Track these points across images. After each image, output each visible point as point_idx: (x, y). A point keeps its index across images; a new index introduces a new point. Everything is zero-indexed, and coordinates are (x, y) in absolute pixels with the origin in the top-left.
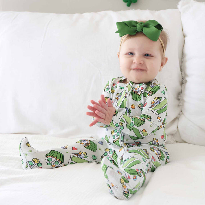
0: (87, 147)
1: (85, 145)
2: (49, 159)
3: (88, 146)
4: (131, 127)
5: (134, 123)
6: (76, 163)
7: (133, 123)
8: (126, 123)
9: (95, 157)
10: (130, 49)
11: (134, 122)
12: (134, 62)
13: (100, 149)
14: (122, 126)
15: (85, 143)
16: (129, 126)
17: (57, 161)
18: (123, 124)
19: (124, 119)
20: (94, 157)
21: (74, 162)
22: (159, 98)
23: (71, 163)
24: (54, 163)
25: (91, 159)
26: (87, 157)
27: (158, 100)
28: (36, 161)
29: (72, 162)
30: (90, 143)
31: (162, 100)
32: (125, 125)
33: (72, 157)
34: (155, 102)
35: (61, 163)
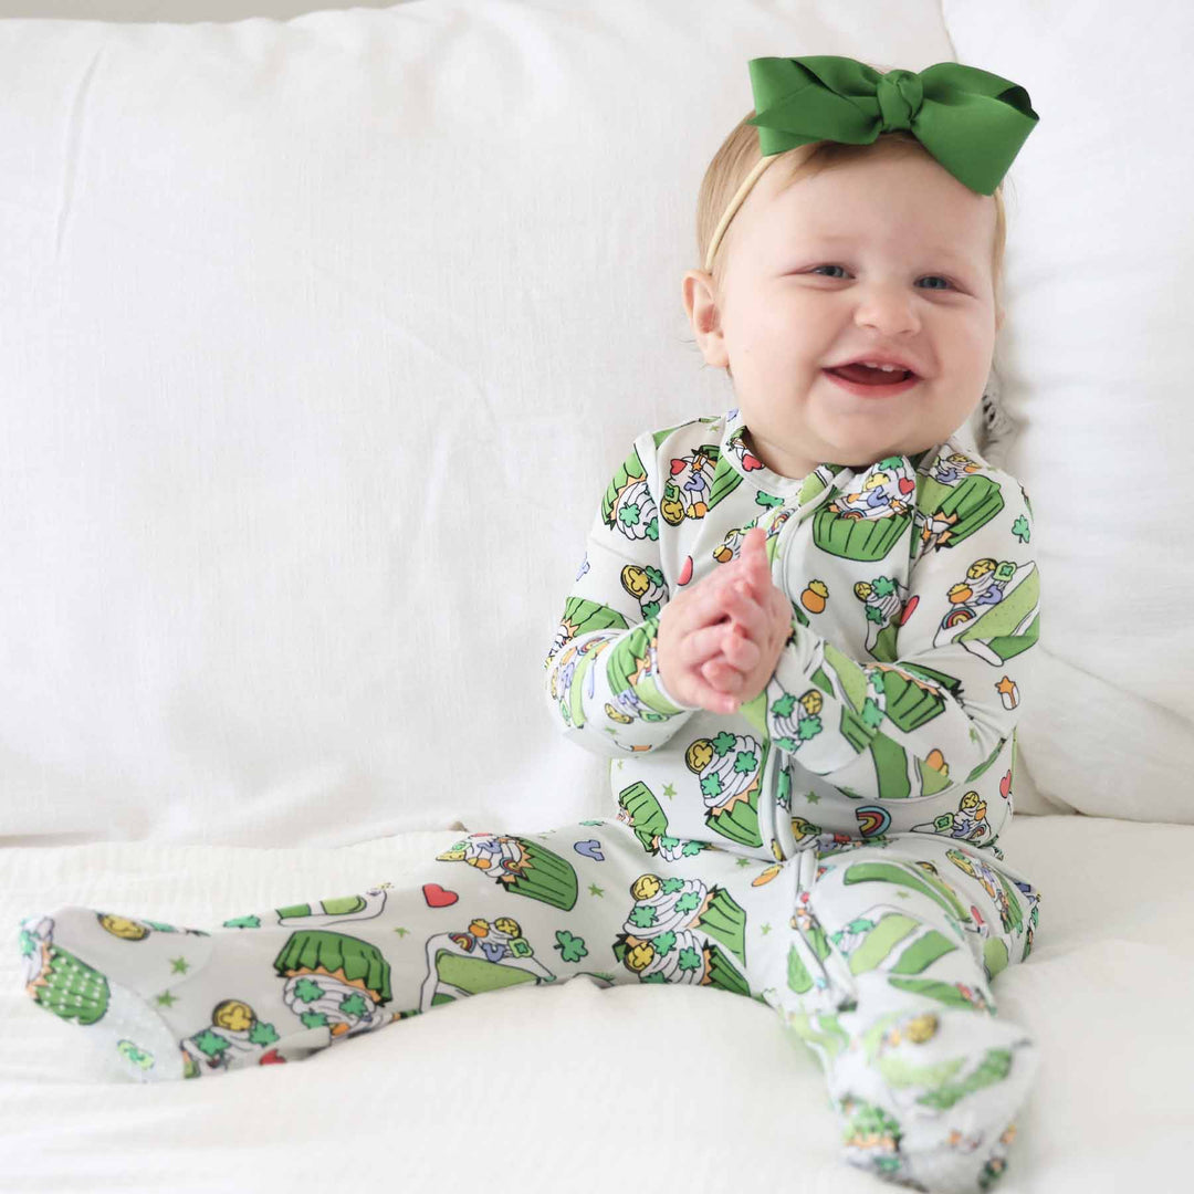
0: (516, 884)
1: (500, 871)
2: (306, 989)
3: (521, 874)
4: (868, 727)
5: (882, 706)
6: (468, 993)
7: (876, 704)
8: (841, 700)
9: (577, 945)
10: (830, 240)
11: (882, 699)
12: (861, 319)
13: (595, 891)
14: (814, 716)
15: (499, 856)
16: (857, 718)
17: (356, 994)
18: (821, 700)
19: (832, 675)
20: (570, 947)
21: (450, 991)
22: (997, 565)
23: (439, 999)
24: (336, 1006)
25: (553, 960)
26: (526, 950)
27: (991, 581)
28: (238, 1020)
29: (443, 989)
30: (525, 856)
31: (1019, 576)
32: (831, 710)
33: (437, 960)
34: (975, 588)
35: (381, 1003)
